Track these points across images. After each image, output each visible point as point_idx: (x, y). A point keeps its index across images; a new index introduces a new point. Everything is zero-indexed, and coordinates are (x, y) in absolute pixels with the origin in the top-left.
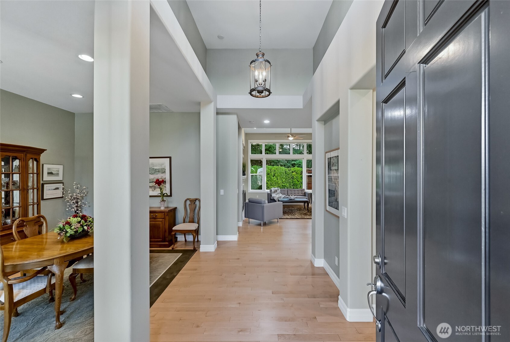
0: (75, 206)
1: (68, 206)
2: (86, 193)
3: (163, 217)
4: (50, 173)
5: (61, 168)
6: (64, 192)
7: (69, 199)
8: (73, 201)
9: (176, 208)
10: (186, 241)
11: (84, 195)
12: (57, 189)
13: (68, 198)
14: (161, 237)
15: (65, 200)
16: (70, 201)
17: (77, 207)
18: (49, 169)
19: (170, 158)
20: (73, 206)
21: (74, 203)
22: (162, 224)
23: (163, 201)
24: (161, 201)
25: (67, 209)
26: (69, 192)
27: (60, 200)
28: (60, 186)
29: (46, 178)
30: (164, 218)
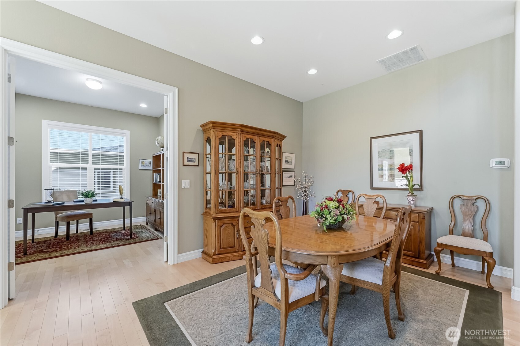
0: (304, 195)
1: (299, 194)
2: (312, 182)
3: (417, 220)
4: (286, 161)
5: (293, 156)
6: (296, 181)
7: (299, 188)
8: (302, 190)
9: (432, 209)
10: (453, 265)
11: (311, 185)
12: (291, 177)
13: (299, 186)
14: (413, 249)
15: (296, 189)
16: (300, 189)
17: (305, 196)
18: (286, 157)
19: (421, 132)
20: (302, 195)
21: (302, 191)
22: (415, 230)
23: (413, 195)
24: (408, 195)
25: (298, 198)
26: (299, 181)
27: (293, 188)
28: (292, 174)
29: (285, 166)
30: (418, 222)
